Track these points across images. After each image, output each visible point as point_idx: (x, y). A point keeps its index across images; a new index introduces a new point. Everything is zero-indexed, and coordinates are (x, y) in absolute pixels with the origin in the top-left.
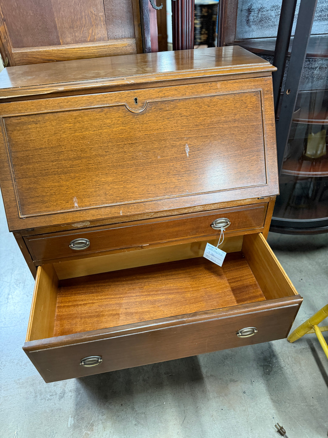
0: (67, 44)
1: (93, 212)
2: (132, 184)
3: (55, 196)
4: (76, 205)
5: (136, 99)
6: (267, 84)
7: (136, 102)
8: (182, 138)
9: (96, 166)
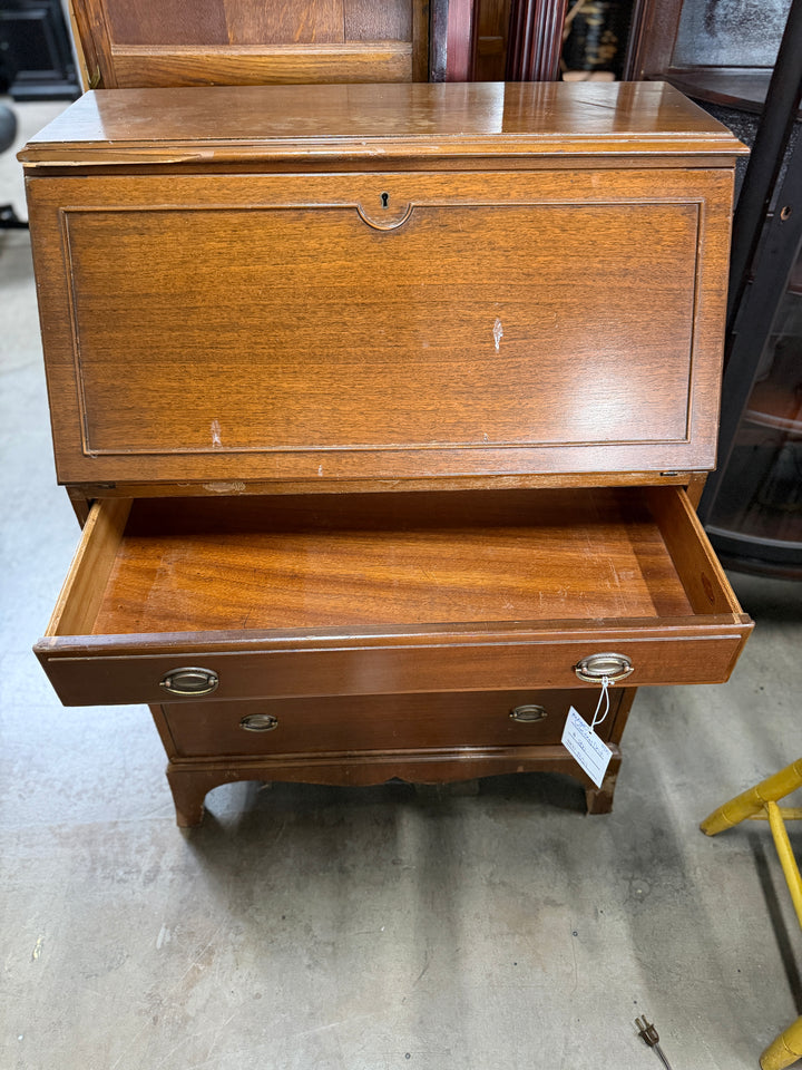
0: (245, 43)
1: (254, 460)
2: (354, 405)
3: (168, 412)
4: (216, 439)
5: (385, 197)
6: (719, 188)
7: (385, 204)
8: (488, 304)
9: (272, 351)
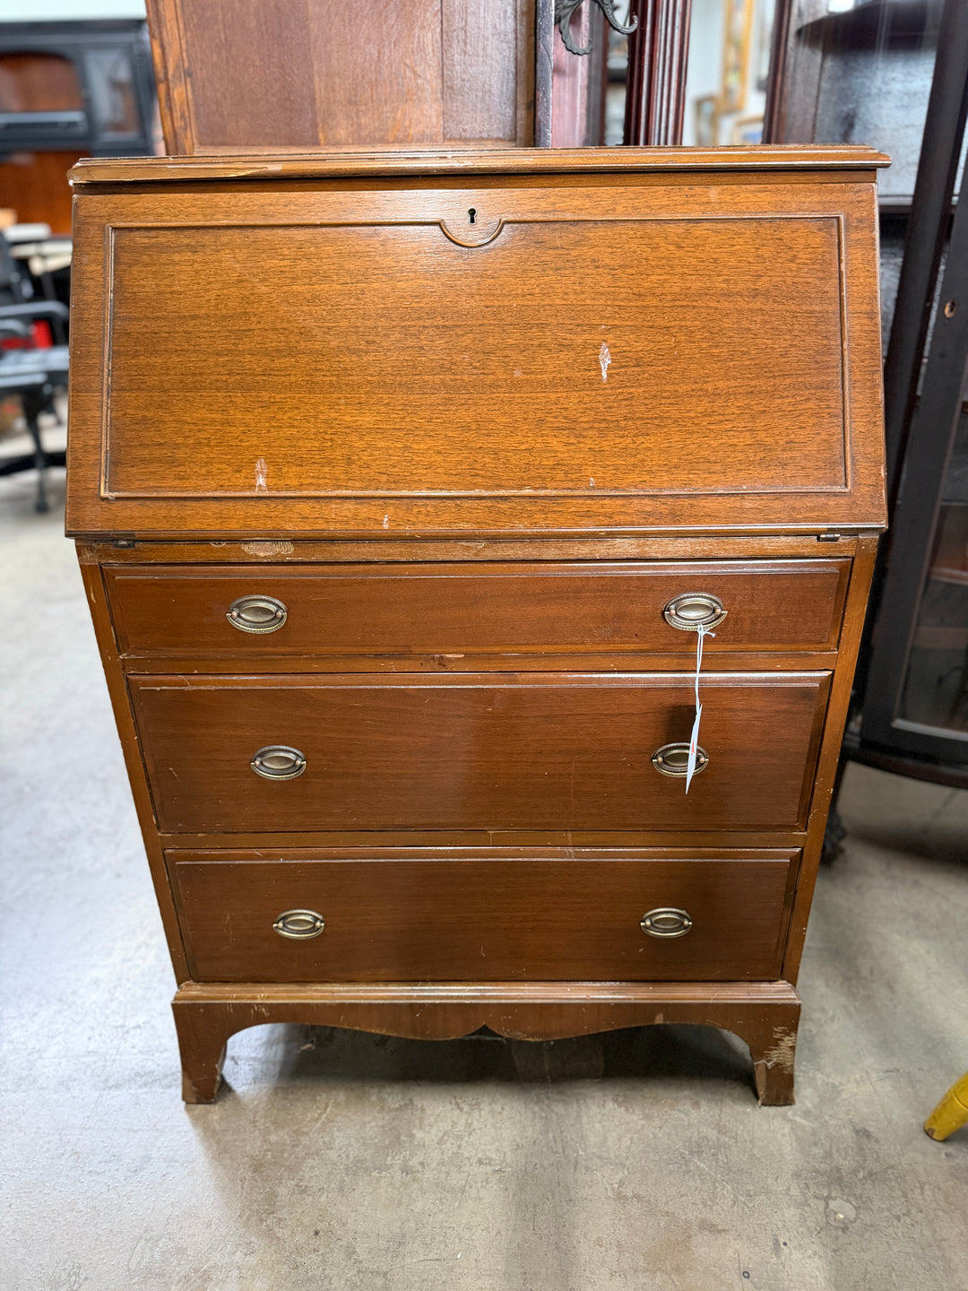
0: (337, 143)
1: (304, 508)
2: (430, 443)
3: (206, 449)
4: (261, 481)
5: (472, 212)
6: (859, 202)
7: (472, 221)
8: (592, 327)
9: (334, 378)
